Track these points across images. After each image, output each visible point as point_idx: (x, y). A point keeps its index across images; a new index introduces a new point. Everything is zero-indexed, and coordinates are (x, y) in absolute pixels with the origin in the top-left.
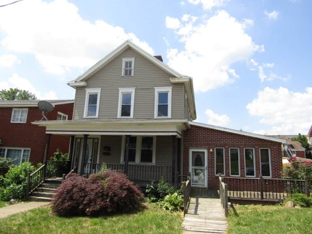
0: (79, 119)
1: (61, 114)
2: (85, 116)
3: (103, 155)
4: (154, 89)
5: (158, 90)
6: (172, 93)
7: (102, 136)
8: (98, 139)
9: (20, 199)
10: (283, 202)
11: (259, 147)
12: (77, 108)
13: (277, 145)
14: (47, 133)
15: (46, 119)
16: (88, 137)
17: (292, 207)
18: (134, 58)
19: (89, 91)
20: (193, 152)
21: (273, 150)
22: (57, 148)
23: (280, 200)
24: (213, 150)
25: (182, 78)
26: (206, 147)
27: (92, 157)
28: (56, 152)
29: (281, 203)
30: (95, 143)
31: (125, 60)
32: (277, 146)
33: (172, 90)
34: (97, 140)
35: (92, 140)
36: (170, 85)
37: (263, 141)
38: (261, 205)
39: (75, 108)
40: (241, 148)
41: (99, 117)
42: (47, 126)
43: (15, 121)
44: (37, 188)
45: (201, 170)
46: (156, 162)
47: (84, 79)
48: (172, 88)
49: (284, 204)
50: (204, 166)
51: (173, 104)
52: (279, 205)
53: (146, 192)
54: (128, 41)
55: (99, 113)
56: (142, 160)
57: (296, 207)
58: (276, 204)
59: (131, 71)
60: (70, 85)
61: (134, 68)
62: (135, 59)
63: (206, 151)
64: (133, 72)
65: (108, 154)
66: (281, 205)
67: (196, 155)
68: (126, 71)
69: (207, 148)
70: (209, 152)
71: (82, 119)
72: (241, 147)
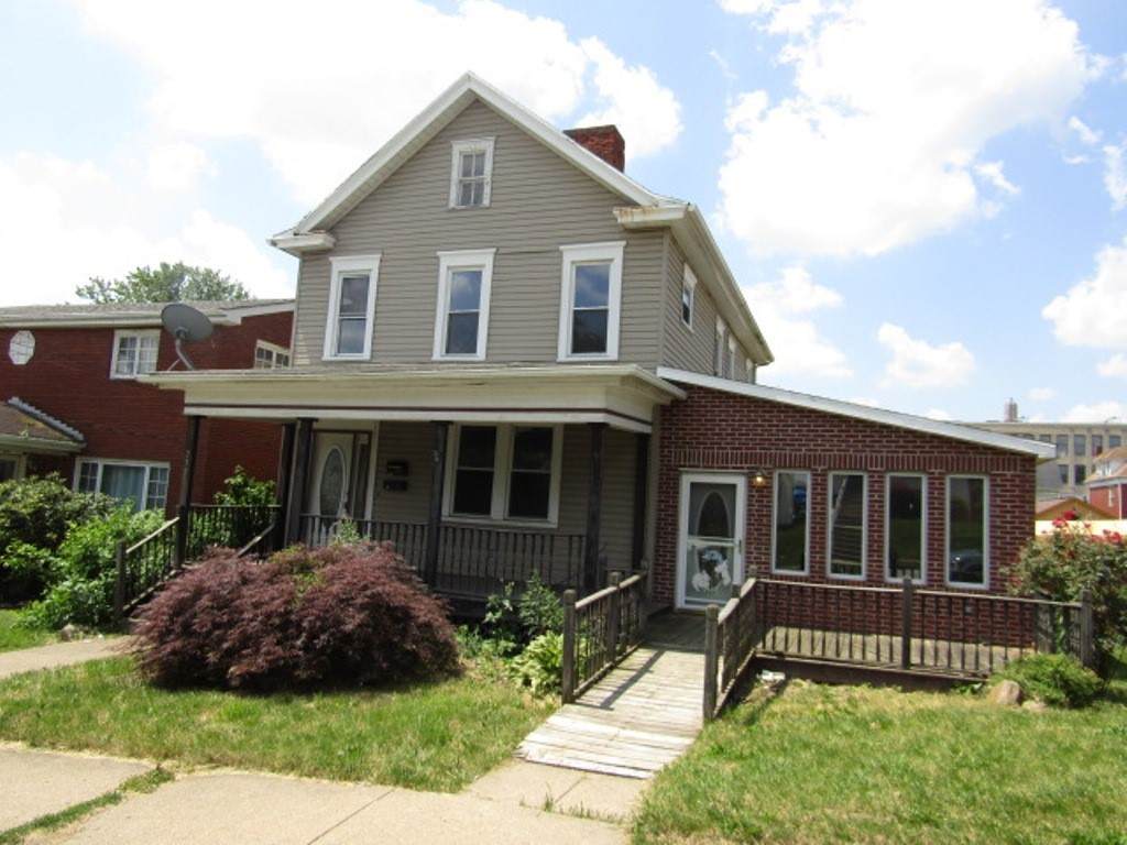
0: (311, 365)
1: (269, 349)
2: (329, 353)
3: (384, 487)
4: (561, 253)
5: (574, 255)
6: (624, 268)
7: (383, 423)
8: (370, 433)
9: (94, 625)
10: (984, 683)
11: (943, 471)
12: (303, 326)
13: (1019, 462)
14: (188, 411)
15: (187, 364)
16: (315, 425)
17: (1009, 704)
18: (493, 138)
19: (342, 266)
20: (693, 485)
21: (999, 482)
22: (236, 464)
23: (974, 675)
24: (768, 478)
25: (657, 206)
26: (742, 468)
27: (349, 494)
28: (234, 476)
29: (977, 686)
30: (359, 448)
31: (459, 148)
32: (1019, 468)
33: (625, 253)
34: (366, 436)
35: (351, 436)
36: (617, 236)
37: (963, 446)
38: (900, 688)
39: (297, 328)
40: (874, 472)
41: (372, 356)
42: (187, 390)
43: (122, 373)
44: (152, 592)
45: (723, 551)
46: (560, 518)
47: (321, 222)
48: (626, 247)
49: (988, 692)
50: (733, 537)
51: (626, 306)
52: (968, 691)
53: (487, 619)
54: (468, 78)
55: (373, 344)
56: (516, 509)
57: (1028, 705)
58: (955, 688)
59: (483, 189)
60: (281, 245)
61: (493, 175)
62: (496, 142)
63: (740, 482)
64: (487, 190)
65: (403, 486)
66: (974, 692)
67: (705, 497)
68: (466, 187)
69: (746, 471)
70: (751, 486)
71: (317, 364)
72: (874, 469)
